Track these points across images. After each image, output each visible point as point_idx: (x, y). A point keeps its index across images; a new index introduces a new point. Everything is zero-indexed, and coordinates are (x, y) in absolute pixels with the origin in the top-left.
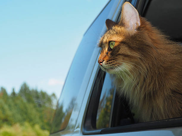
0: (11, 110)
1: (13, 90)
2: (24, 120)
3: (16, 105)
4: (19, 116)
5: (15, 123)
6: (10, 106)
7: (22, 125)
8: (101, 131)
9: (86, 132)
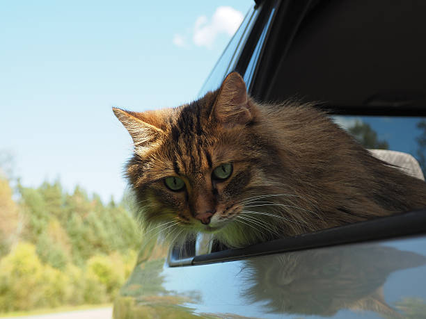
0: (107, 229)
1: (112, 197)
2: (128, 245)
3: (115, 221)
4: (119, 240)
5: (114, 250)
6: (105, 223)
7: (122, 253)
8: (193, 260)
9: (174, 261)
